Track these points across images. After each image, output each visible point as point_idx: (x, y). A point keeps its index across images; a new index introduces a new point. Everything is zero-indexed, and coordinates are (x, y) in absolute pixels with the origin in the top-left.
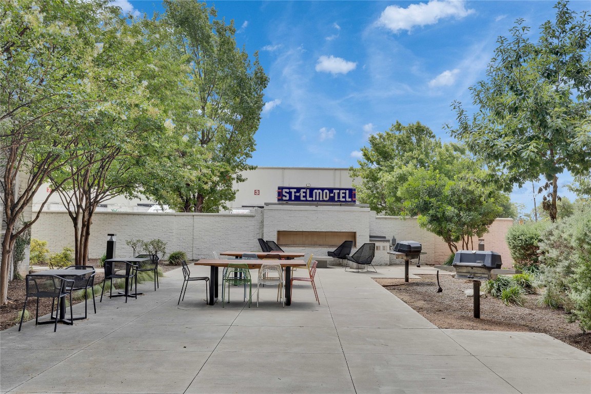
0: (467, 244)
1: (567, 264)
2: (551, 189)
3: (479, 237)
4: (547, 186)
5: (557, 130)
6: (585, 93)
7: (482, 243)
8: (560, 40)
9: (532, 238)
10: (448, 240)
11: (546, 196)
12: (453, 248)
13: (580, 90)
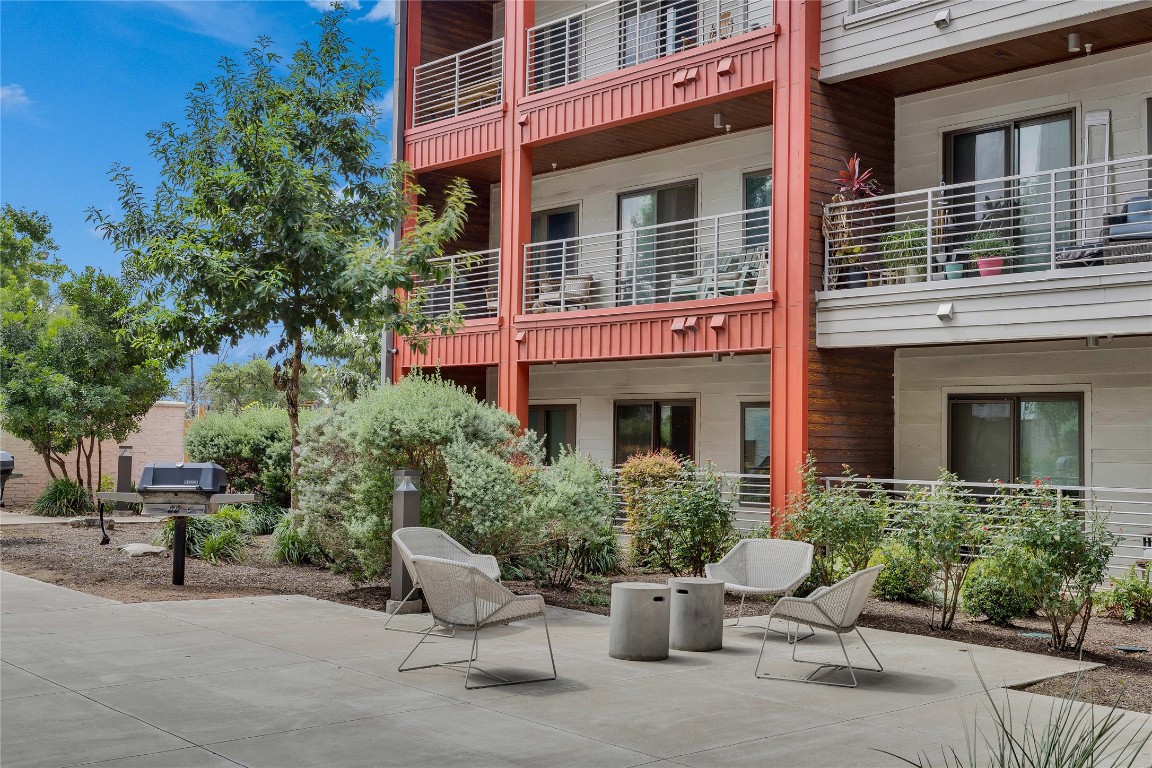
0: (88, 458)
1: (342, 479)
2: (291, 350)
3: (119, 441)
4: (282, 345)
5: (316, 250)
6: (357, 186)
7: (127, 453)
8: (323, 82)
9: (238, 442)
10: (44, 448)
11: (281, 364)
12: (55, 466)
13: (350, 179)
